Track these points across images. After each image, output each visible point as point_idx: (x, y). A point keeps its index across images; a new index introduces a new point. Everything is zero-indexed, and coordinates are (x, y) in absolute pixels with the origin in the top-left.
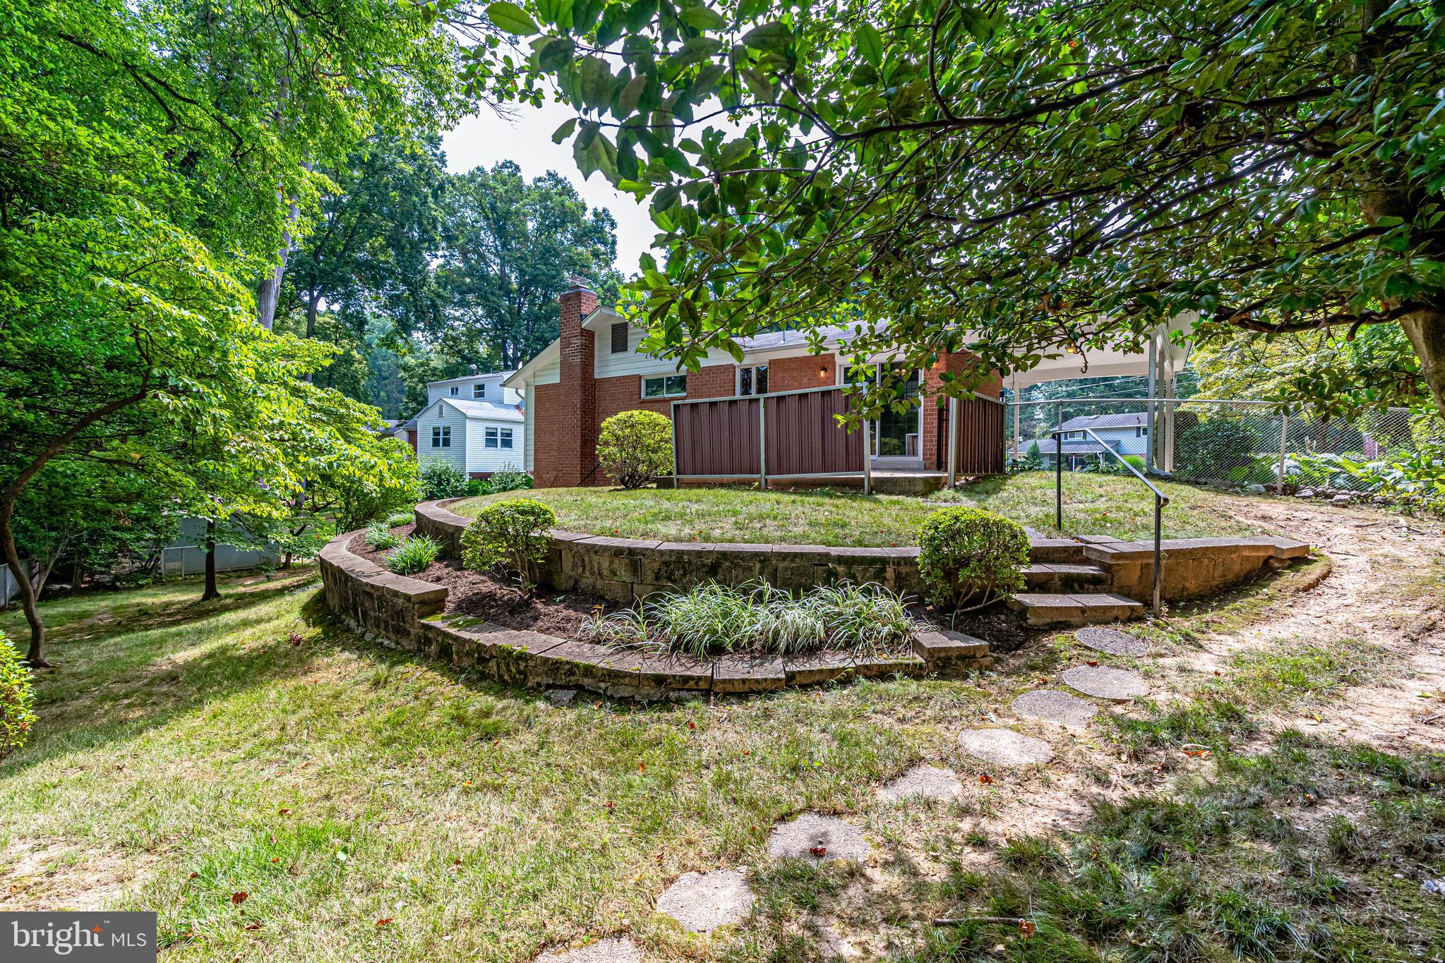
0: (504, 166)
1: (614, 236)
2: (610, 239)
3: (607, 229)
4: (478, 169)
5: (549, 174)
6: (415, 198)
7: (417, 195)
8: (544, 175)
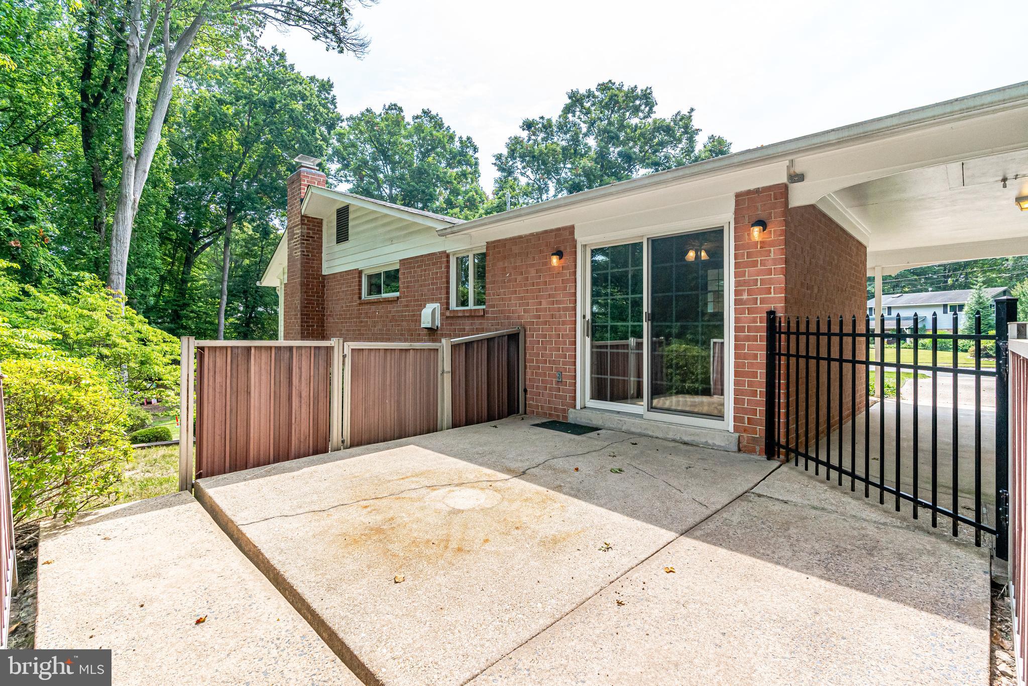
0: (390, 108)
1: (476, 159)
2: (473, 161)
3: (471, 153)
4: (367, 110)
5: (424, 112)
6: (304, 131)
7: (306, 128)
8: (420, 113)
